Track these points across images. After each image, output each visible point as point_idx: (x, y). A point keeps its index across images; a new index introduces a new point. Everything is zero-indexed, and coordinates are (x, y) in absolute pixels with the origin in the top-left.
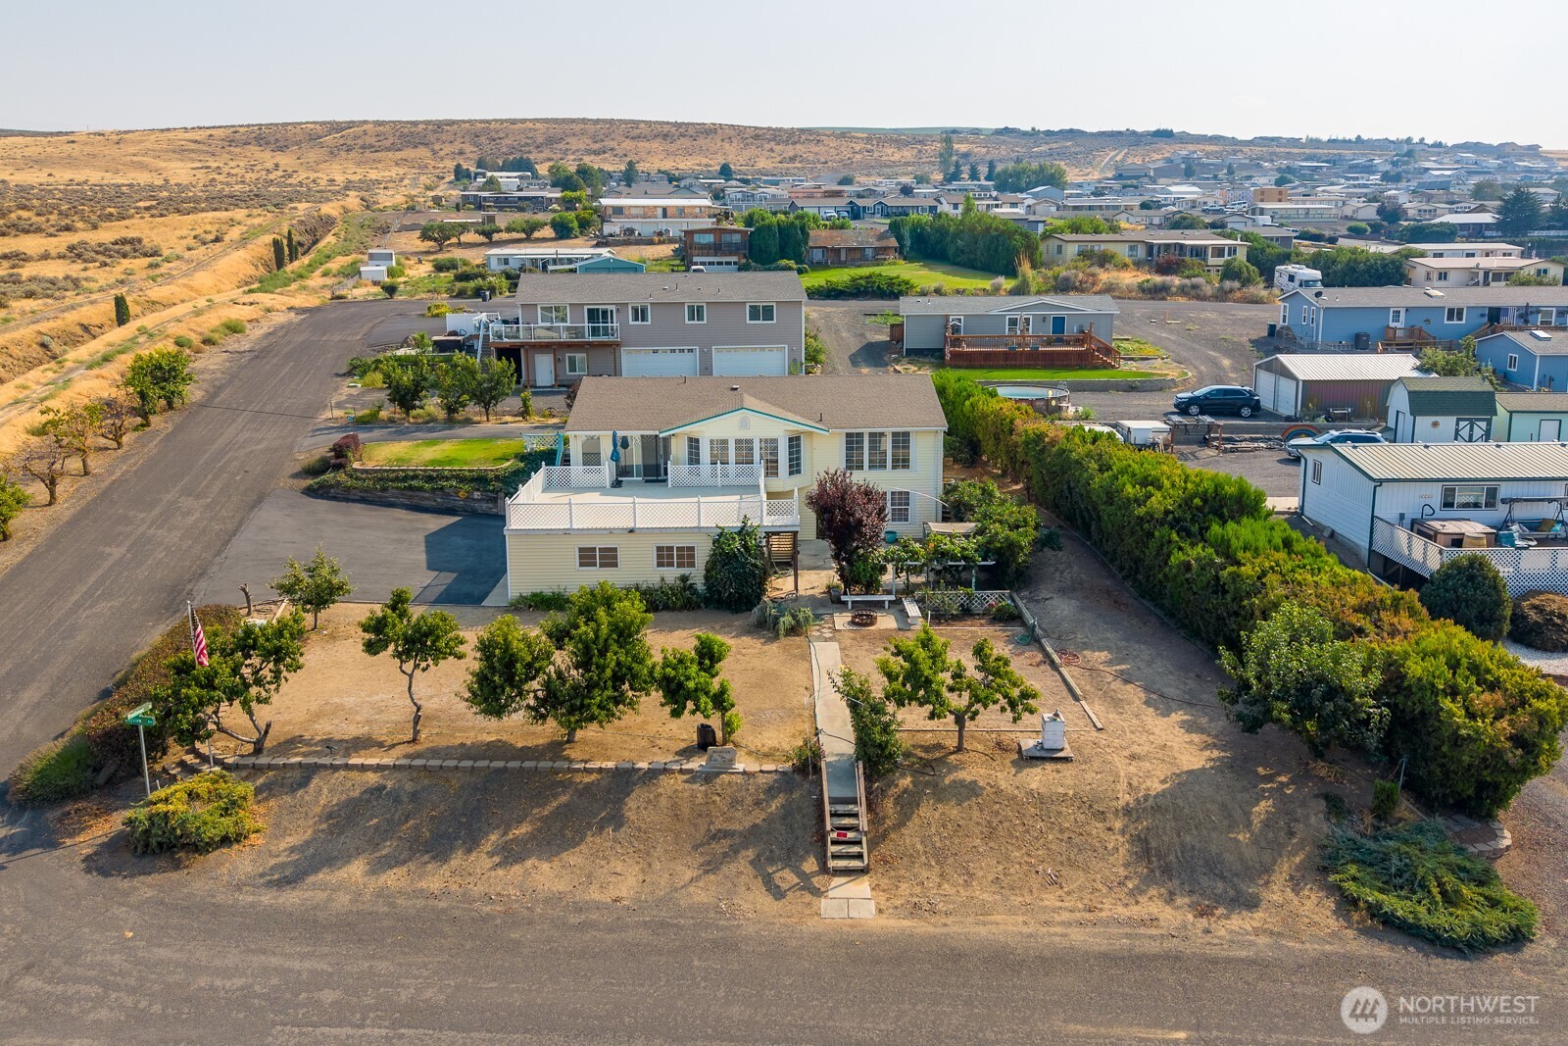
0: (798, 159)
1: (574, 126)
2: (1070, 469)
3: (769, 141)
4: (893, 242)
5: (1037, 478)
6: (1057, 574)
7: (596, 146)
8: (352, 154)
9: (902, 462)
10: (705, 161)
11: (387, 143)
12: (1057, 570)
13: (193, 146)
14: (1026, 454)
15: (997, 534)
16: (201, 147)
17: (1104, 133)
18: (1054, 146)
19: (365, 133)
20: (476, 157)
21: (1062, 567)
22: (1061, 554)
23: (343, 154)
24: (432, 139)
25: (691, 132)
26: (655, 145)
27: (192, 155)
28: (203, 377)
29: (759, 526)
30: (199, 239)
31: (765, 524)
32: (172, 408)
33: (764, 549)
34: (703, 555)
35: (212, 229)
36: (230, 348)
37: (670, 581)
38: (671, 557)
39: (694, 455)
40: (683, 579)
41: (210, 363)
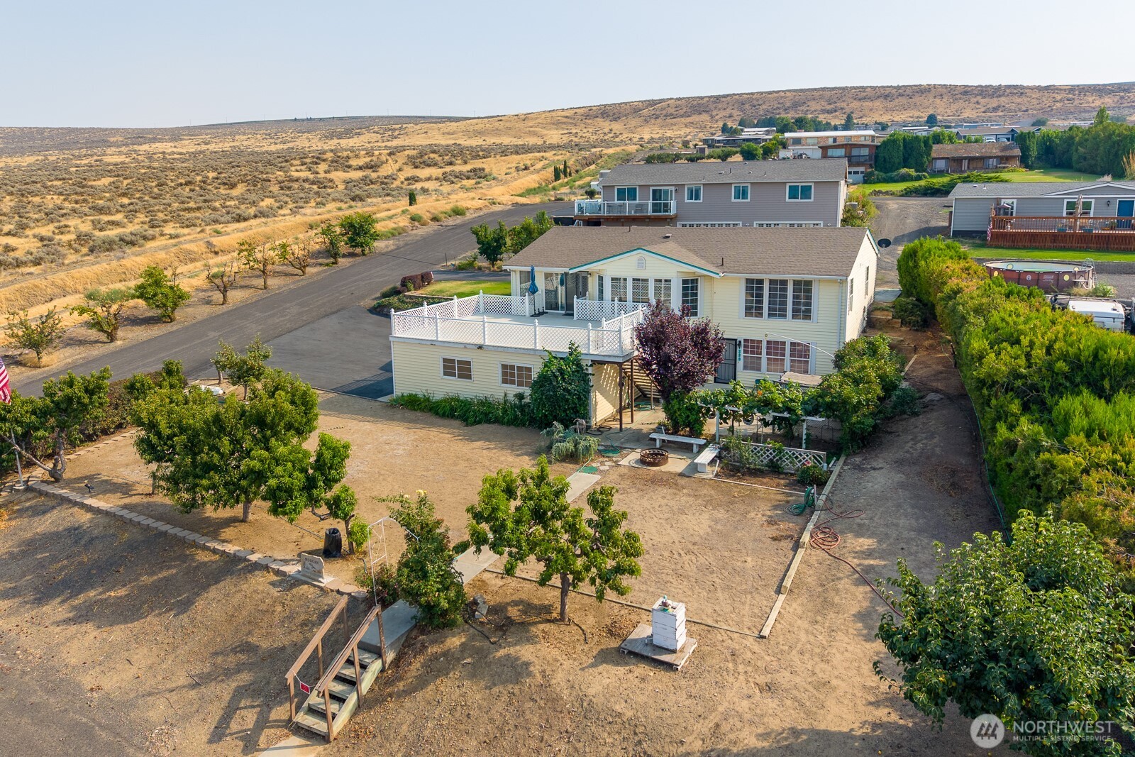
0: (1001, 109)
1: (815, 93)
3: (977, 95)
4: (1017, 152)
7: (830, 107)
8: (659, 121)
9: (803, 312)
10: (917, 114)
11: (682, 112)
13: (565, 120)
16: (569, 120)
19: (669, 106)
20: (739, 118)
23: (653, 121)
24: (712, 108)
25: (908, 92)
26: (877, 103)
27: (564, 126)
28: (407, 239)
29: (586, 354)
30: (517, 169)
31: (591, 352)
32: (364, 254)
33: (590, 376)
34: (534, 376)
35: (528, 163)
36: (446, 224)
37: (511, 398)
38: (512, 375)
39: (601, 291)
40: (520, 396)
41: (422, 231)
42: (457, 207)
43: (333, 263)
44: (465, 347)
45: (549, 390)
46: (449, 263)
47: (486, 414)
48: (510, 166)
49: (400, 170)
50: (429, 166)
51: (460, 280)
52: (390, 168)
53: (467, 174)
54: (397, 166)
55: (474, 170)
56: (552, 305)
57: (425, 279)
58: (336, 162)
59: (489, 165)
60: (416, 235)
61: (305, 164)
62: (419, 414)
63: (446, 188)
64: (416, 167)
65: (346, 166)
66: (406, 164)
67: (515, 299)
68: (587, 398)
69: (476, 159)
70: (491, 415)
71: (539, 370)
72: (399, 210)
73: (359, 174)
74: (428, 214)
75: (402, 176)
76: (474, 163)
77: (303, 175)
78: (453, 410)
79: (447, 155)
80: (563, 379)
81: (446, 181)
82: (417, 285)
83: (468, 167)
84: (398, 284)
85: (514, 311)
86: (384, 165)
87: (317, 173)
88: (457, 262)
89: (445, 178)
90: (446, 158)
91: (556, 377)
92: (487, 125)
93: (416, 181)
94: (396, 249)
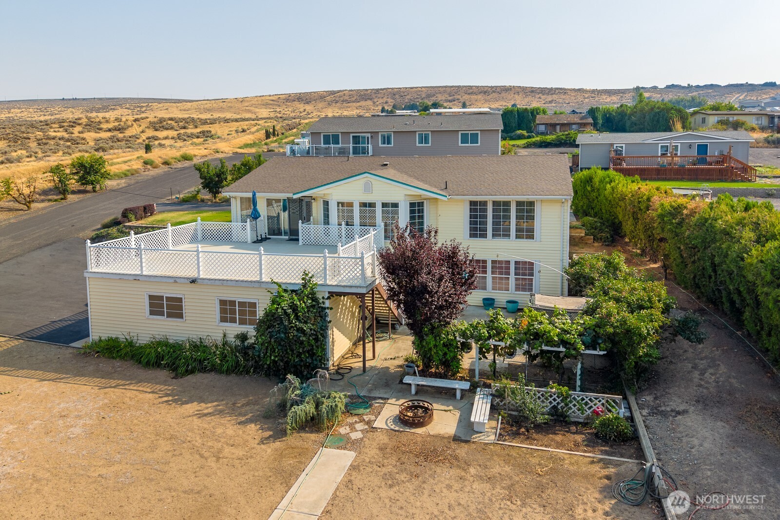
0: (554, 102)
1: (440, 89)
2: (714, 241)
3: (539, 93)
4: (590, 120)
5: (674, 255)
6: (696, 374)
7: (450, 98)
8: (338, 104)
9: (527, 233)
10: (504, 104)
11: (354, 99)
12: (695, 367)
13: (272, 102)
14: (663, 229)
15: (609, 315)
16: (275, 103)
17: (732, 85)
18: (701, 92)
19: (344, 95)
20: (392, 104)
21: (703, 364)
22: (701, 346)
23: (334, 104)
24: (374, 97)
25: (498, 90)
26: (480, 97)
27: (271, 106)
28: (139, 178)
29: (322, 285)
30: (237, 131)
31: (329, 283)
32: (94, 191)
33: (327, 311)
34: (260, 313)
35: (245, 127)
36: (175, 167)
37: (231, 339)
38: (233, 312)
39: (327, 216)
40: (243, 337)
41: (153, 172)
42: (186, 154)
43: (62, 199)
44: (176, 282)
45: (279, 332)
46: (173, 197)
47: (201, 362)
48: (231, 129)
49: (143, 132)
50: (167, 129)
51: (182, 211)
52: (134, 131)
53: (197, 134)
54: (141, 129)
55: (203, 132)
56: (275, 230)
57: (148, 210)
58: (89, 125)
59: (214, 129)
60: (147, 175)
61: (63, 127)
62: (117, 363)
63: (179, 143)
64: (156, 130)
65: (98, 129)
66: (148, 127)
67: (236, 226)
68: (325, 336)
69: (205, 124)
70: (206, 362)
71: (266, 306)
72: (135, 157)
73: (109, 134)
74: (159, 159)
75: (144, 136)
76: (203, 128)
77: (59, 134)
78: (160, 357)
79: (182, 122)
80: (297, 317)
81: (180, 139)
82: (138, 216)
83: (198, 130)
84: (119, 216)
85: (234, 238)
86: (130, 128)
87: (72, 133)
88: (182, 196)
89: (179, 137)
90: (182, 124)
91: (288, 315)
92: (214, 105)
93: (156, 140)
94: (126, 187)
